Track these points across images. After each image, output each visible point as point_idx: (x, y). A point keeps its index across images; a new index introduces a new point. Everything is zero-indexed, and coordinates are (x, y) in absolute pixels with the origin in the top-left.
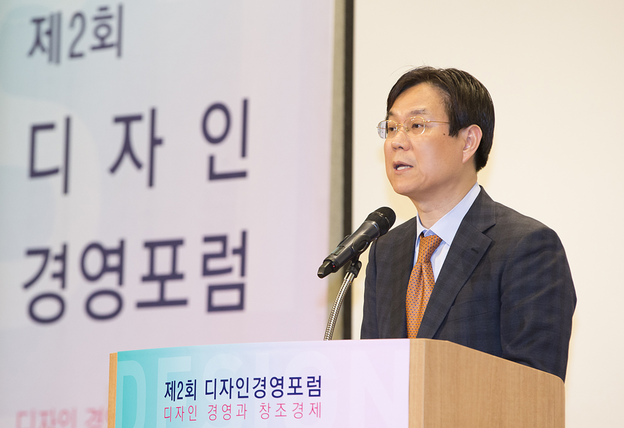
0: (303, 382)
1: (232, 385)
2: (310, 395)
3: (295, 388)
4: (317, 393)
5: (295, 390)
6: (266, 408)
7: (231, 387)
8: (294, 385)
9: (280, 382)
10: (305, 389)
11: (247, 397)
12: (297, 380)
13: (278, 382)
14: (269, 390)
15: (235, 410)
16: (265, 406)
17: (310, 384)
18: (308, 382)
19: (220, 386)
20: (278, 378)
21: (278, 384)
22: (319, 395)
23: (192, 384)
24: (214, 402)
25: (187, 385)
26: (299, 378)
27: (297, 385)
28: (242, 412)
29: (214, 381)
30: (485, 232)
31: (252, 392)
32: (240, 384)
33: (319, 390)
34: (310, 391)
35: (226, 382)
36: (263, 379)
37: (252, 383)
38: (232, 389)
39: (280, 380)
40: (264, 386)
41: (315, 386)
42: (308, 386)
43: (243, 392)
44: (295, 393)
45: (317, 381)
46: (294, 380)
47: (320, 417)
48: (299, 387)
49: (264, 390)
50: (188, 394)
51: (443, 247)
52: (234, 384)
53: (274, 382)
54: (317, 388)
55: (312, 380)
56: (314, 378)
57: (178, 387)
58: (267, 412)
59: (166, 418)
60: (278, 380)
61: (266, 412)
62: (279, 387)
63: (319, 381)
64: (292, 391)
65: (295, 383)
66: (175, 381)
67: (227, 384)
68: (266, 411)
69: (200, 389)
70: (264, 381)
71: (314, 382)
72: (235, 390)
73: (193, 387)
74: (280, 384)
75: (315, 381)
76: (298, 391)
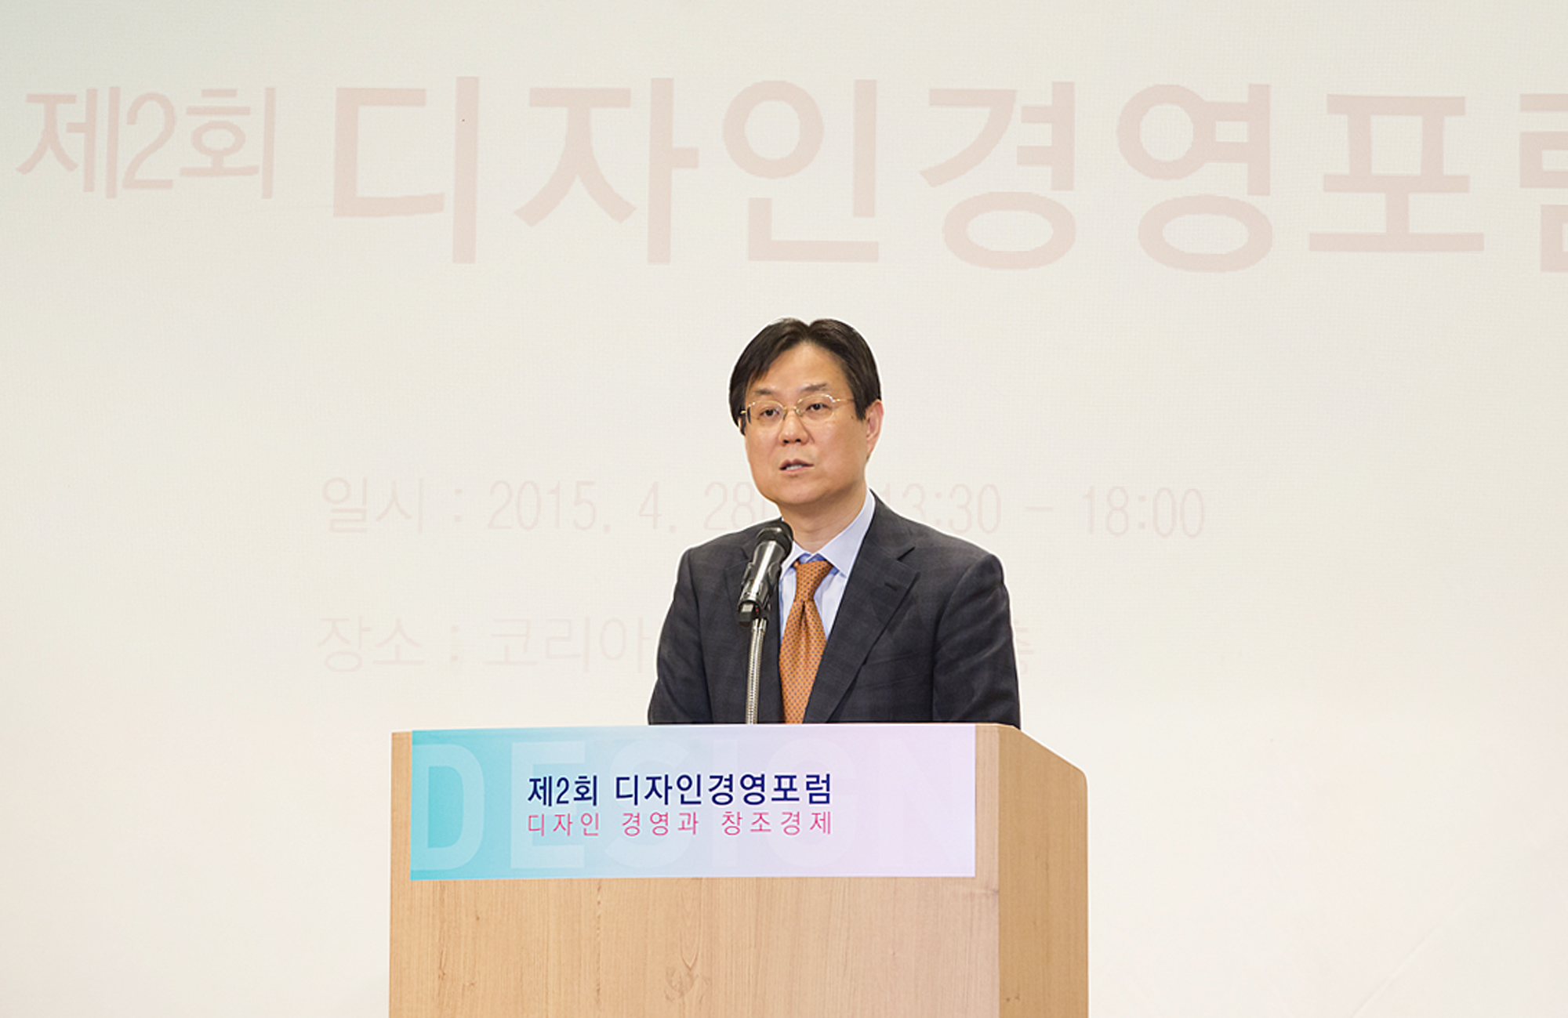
0: (800, 783)
1: (669, 785)
2: (811, 802)
3: (785, 791)
4: (824, 798)
5: (786, 793)
6: (734, 819)
7: (667, 788)
8: (783, 786)
9: (758, 782)
10: (803, 793)
11: (699, 803)
12: (788, 780)
13: (754, 782)
14: (738, 793)
15: (674, 822)
16: (733, 816)
17: (811, 786)
18: (808, 783)
19: (645, 787)
20: (755, 776)
21: (754, 785)
22: (828, 802)
23: (589, 782)
24: (635, 810)
25: (577, 782)
26: (792, 778)
27: (788, 786)
28: (689, 823)
29: (632, 779)
30: (900, 559)
31: (706, 796)
32: (685, 783)
33: (828, 796)
34: (811, 795)
35: (657, 781)
36: (728, 777)
37: (707, 783)
38: (669, 791)
39: (758, 779)
40: (730, 787)
41: (821, 788)
42: (808, 788)
43: (690, 795)
44: (785, 798)
45: (823, 782)
46: (783, 780)
47: (829, 832)
48: (792, 789)
49: (730, 793)
50: (580, 796)
51: (832, 579)
52: (672, 783)
53: (748, 782)
54: (824, 791)
55: (815, 780)
56: (818, 777)
57: (558, 785)
58: (736, 825)
59: (531, 832)
60: (754, 779)
61: (732, 825)
62: (757, 790)
63: (827, 781)
64: (781, 794)
65: (785, 784)
66: (550, 778)
67: (660, 786)
68: (733, 823)
69: (606, 789)
70: (730, 779)
71: (818, 782)
72: (675, 794)
73: (591, 786)
74: (758, 785)
75: (820, 781)
76: (790, 794)
